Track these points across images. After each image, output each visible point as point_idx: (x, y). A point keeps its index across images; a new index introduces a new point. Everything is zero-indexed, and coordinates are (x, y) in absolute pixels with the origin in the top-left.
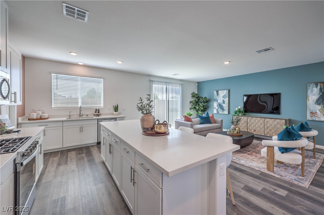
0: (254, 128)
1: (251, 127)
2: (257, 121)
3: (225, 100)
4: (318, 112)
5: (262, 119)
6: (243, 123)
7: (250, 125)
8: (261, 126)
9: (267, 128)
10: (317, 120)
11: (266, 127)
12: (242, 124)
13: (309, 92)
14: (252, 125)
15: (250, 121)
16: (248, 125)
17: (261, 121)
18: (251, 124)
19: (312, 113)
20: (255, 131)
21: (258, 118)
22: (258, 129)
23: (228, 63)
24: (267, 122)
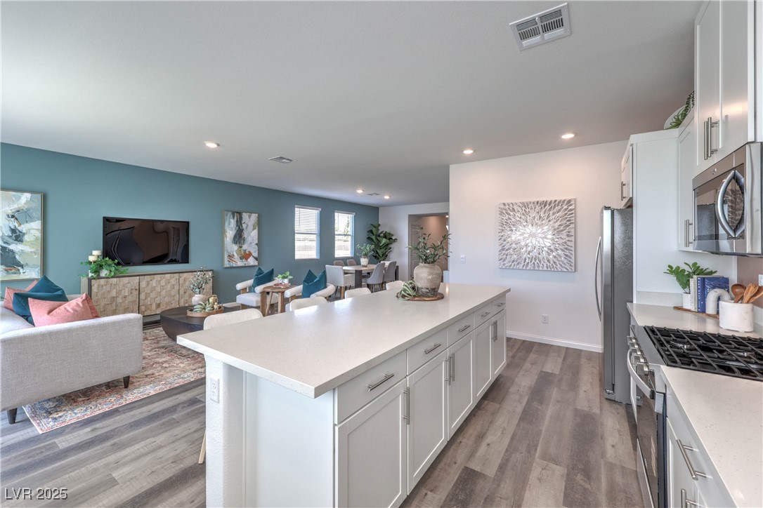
0: (158, 301)
1: (149, 299)
2: (163, 283)
3: (23, 228)
4: (235, 254)
5: (175, 275)
6: (127, 294)
7: (147, 295)
8: (173, 292)
9: (185, 293)
10: (234, 265)
11: (181, 292)
12: (125, 297)
13: (227, 224)
14: (152, 295)
15: (148, 284)
16: (142, 296)
17: (173, 281)
18: (149, 291)
19: (229, 256)
20: (158, 306)
21: (167, 275)
22: (167, 299)
23: (216, 146)
24: (185, 280)
